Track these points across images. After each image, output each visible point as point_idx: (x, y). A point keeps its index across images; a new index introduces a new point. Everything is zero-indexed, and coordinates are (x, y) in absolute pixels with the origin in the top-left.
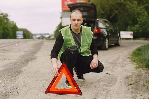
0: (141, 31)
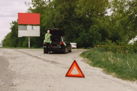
0: (82, 42)
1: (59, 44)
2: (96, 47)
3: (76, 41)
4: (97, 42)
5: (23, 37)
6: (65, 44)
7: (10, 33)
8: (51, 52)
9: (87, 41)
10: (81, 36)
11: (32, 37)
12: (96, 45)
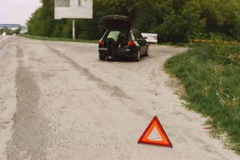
0: (168, 33)
1: (127, 44)
2: (192, 42)
3: (156, 29)
4: (194, 32)
5: (62, 19)
6: (137, 45)
7: (40, 9)
8: (110, 57)
9: (177, 30)
10: (166, 20)
11: (79, 19)
12: (192, 38)
